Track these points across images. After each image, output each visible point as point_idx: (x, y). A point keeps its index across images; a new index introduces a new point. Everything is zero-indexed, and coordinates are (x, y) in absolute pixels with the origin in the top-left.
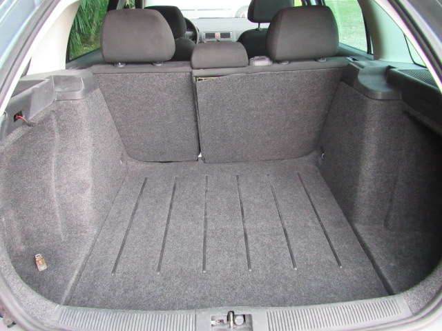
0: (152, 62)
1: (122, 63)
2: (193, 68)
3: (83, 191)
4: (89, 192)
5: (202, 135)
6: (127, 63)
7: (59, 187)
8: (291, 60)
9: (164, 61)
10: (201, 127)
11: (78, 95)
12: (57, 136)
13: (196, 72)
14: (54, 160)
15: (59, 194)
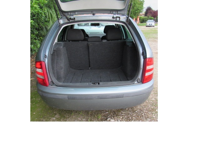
0: (78, 41)
1: (71, 41)
2: (88, 42)
3: (62, 69)
4: (63, 69)
5: (90, 60)
6: (72, 41)
7: (56, 67)
8: (112, 40)
9: (82, 41)
10: (90, 58)
11: (62, 47)
12: (56, 57)
13: (89, 43)
14: (55, 61)
15: (56, 69)
